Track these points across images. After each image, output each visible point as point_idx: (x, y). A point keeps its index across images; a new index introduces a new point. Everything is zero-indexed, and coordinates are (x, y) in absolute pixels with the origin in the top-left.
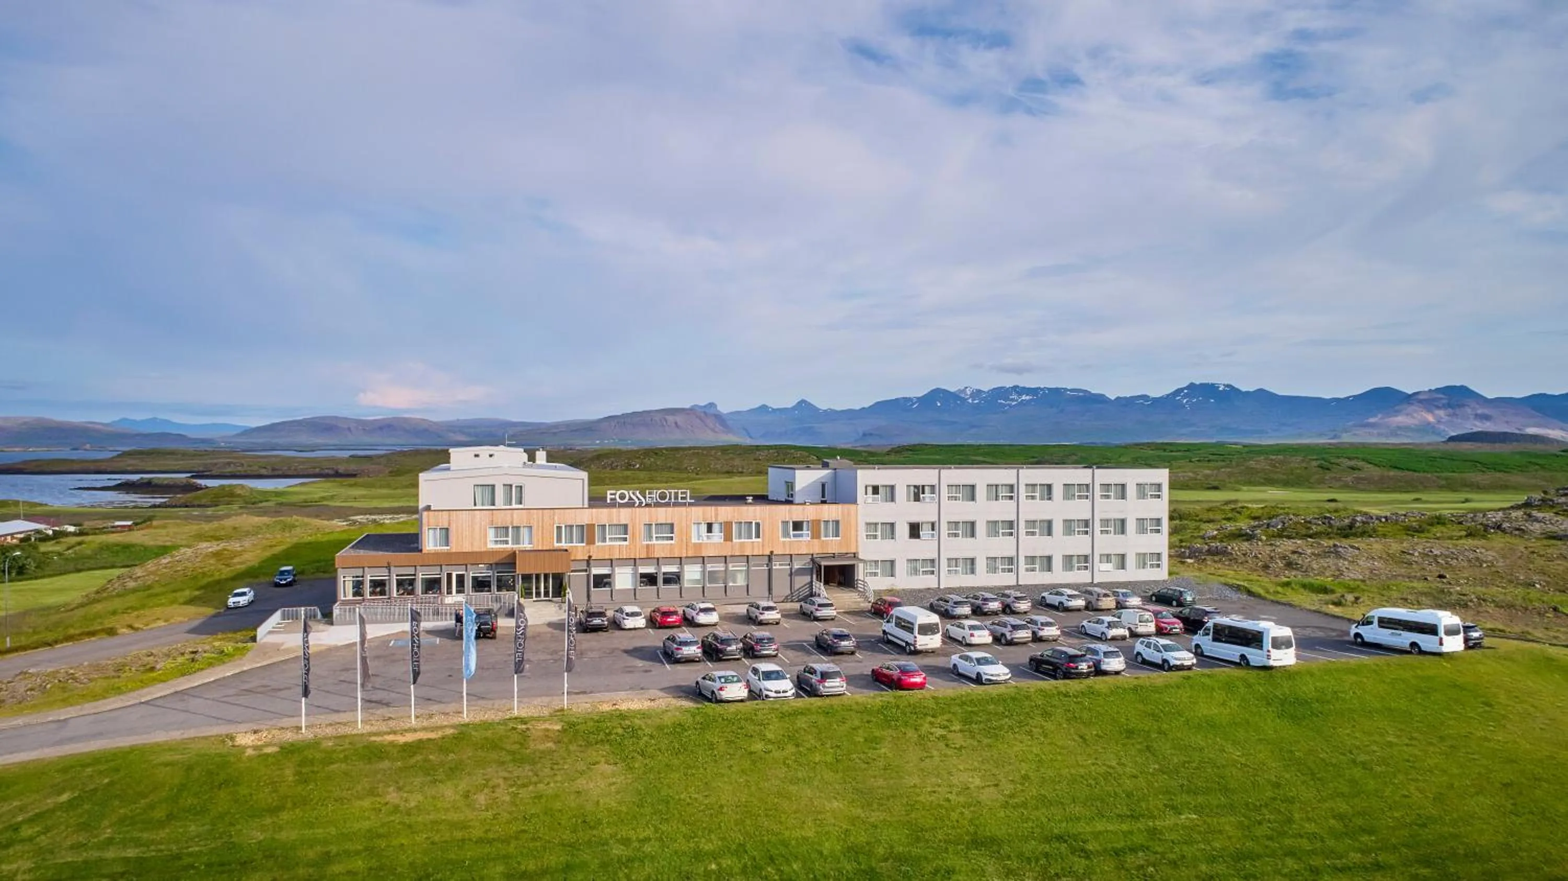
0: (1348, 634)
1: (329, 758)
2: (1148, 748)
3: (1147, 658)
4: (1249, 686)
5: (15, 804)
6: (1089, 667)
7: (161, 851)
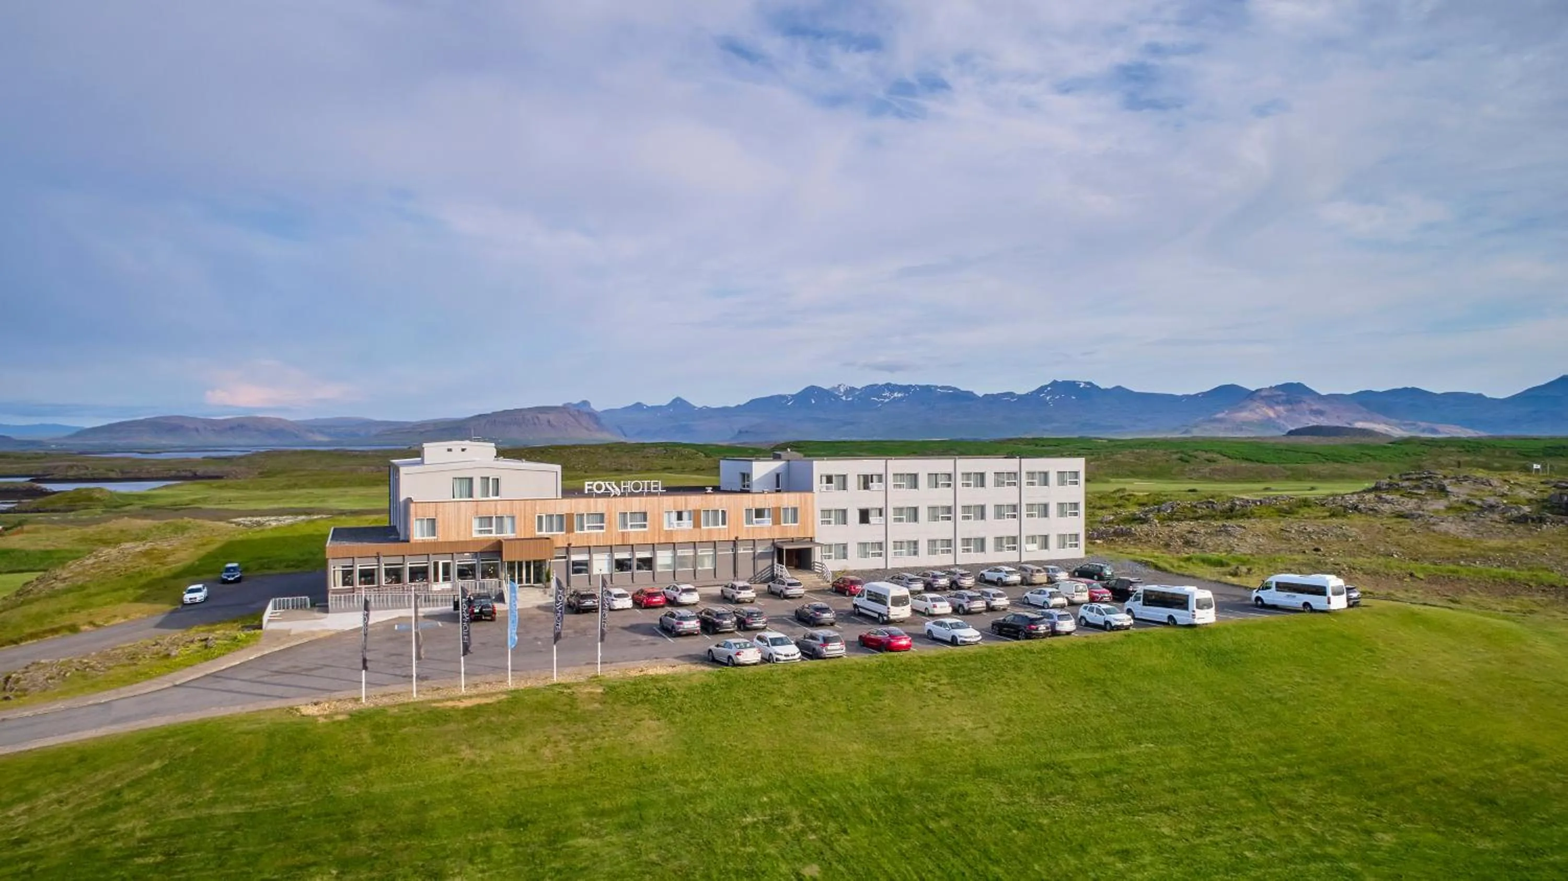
0: (1250, 599)
1: (399, 723)
2: (1106, 693)
3: (1090, 621)
4: (1179, 641)
5: (110, 772)
6: (1047, 628)
7: (267, 806)
